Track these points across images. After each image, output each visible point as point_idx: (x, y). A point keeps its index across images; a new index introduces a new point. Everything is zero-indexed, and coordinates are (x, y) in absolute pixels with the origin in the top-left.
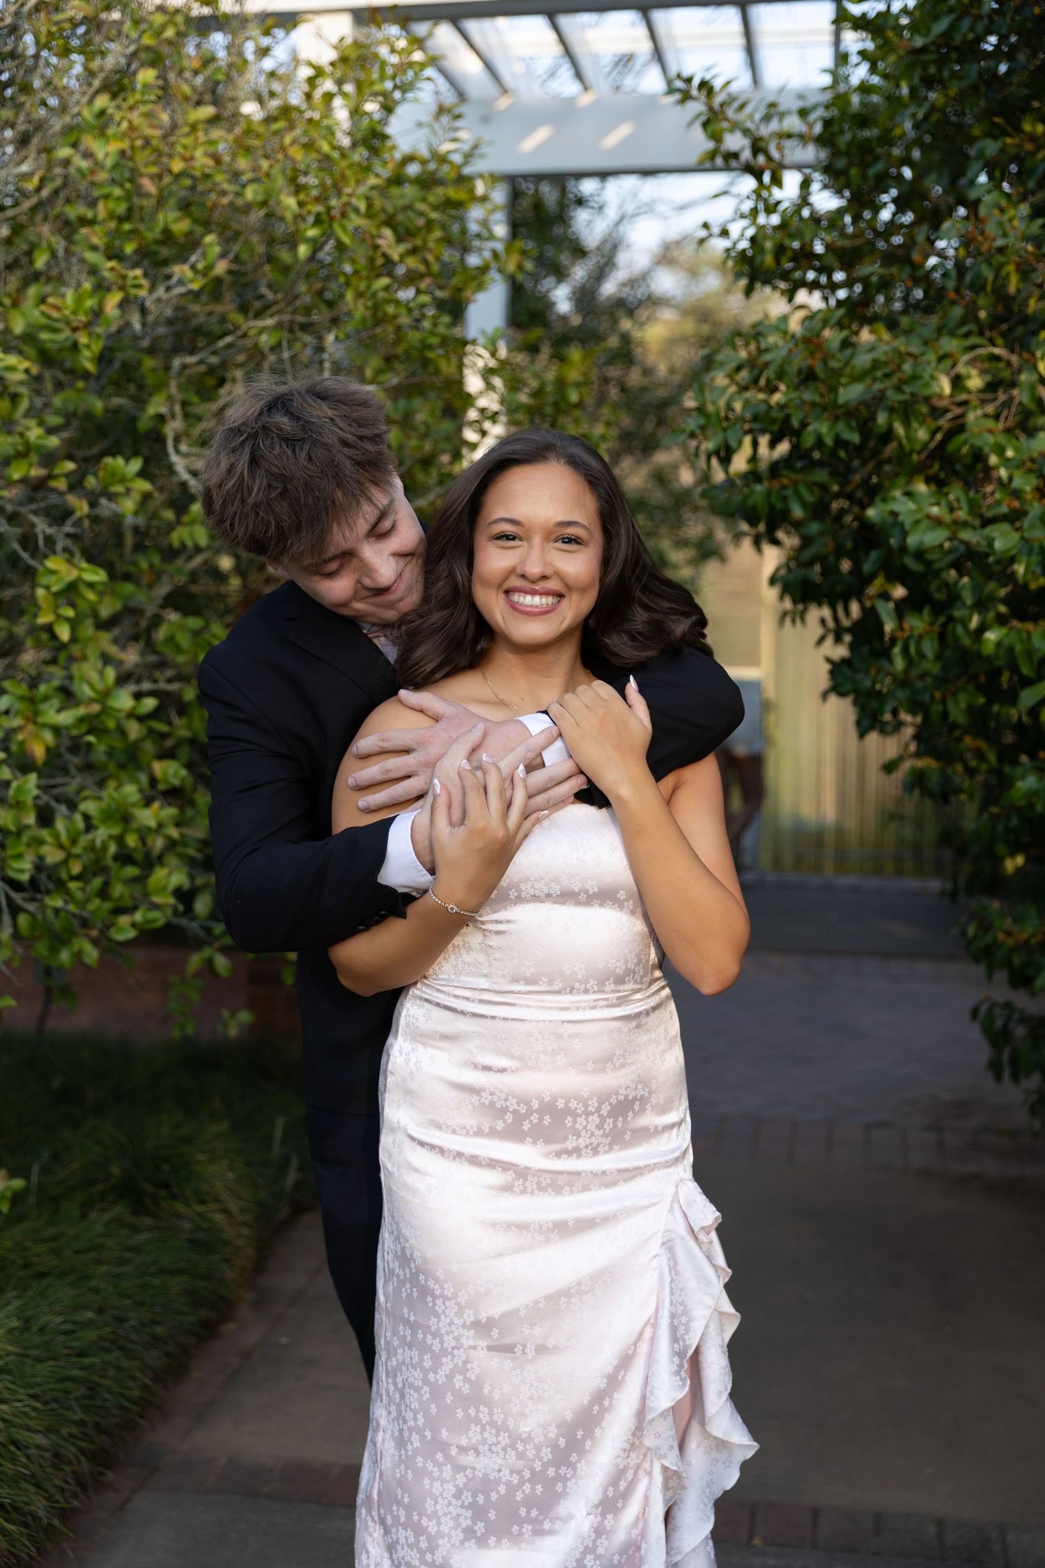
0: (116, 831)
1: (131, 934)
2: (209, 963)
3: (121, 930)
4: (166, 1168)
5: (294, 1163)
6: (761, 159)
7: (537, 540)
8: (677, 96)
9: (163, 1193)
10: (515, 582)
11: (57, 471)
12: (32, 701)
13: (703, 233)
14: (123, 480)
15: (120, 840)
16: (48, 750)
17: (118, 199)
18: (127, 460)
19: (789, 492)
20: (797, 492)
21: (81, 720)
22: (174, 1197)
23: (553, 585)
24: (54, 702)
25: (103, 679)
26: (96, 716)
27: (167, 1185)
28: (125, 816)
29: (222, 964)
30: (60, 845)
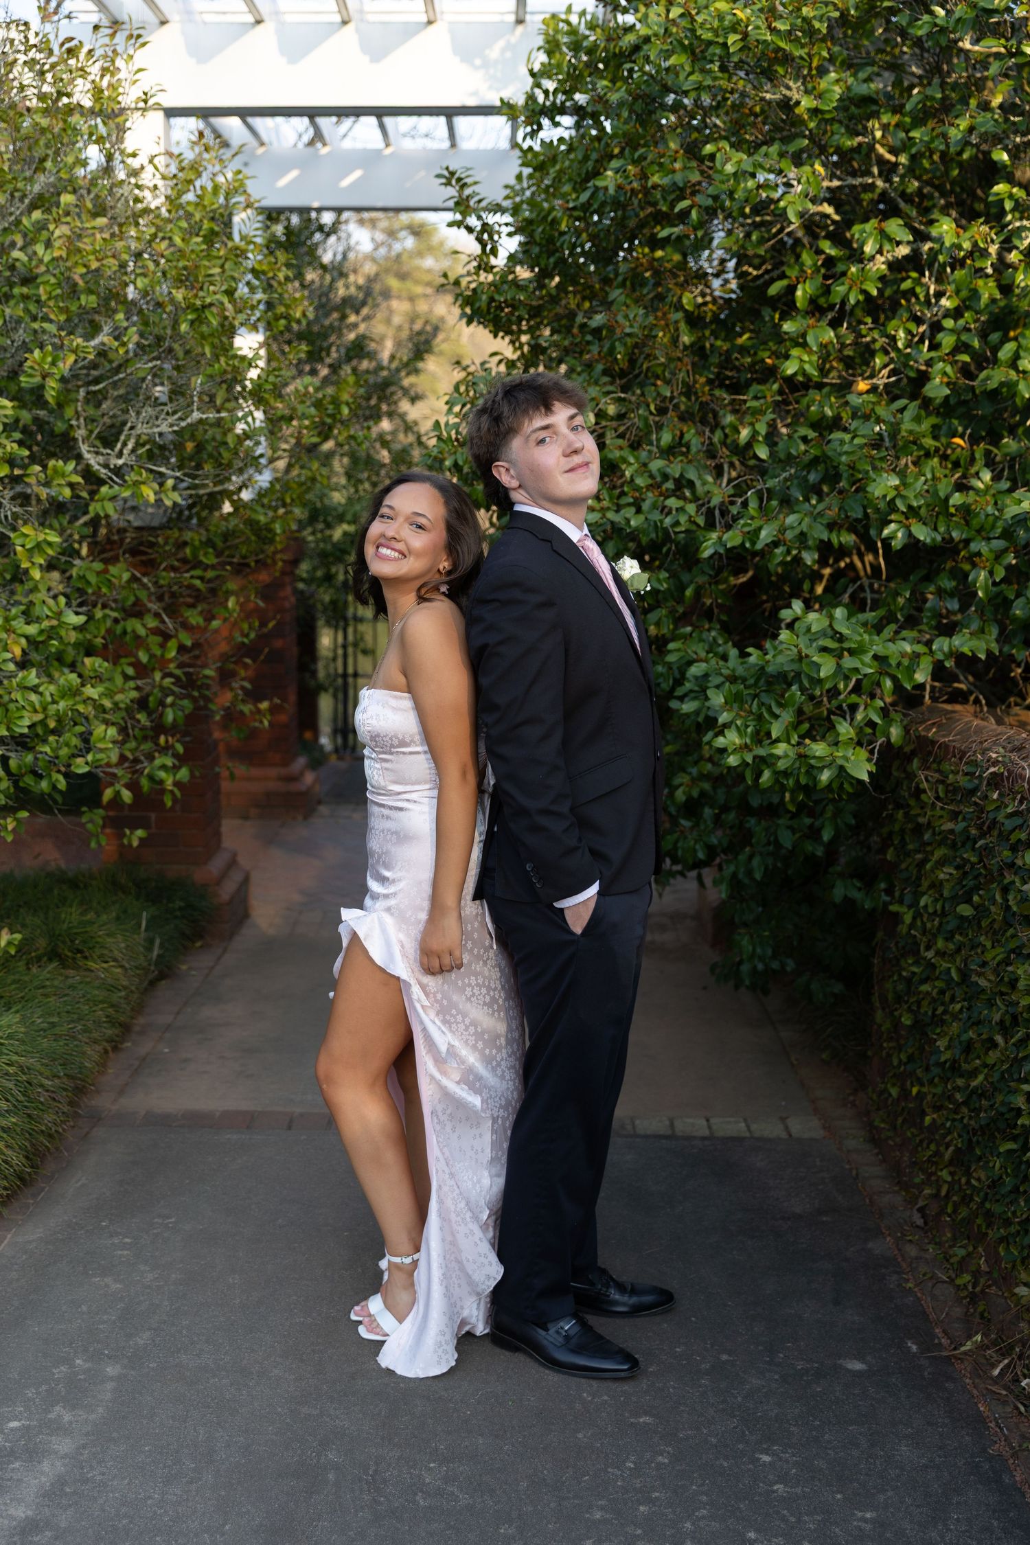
0: (70, 703)
1: (86, 769)
2: (117, 794)
3: (78, 766)
4: (78, 941)
5: (158, 942)
7: (401, 519)
9: (79, 956)
10: (382, 541)
11: (29, 471)
13: (443, 281)
14: (63, 475)
15: (74, 708)
16: (24, 650)
17: (54, 285)
18: (64, 462)
21: (42, 632)
22: (86, 958)
23: (400, 546)
24: (22, 620)
25: (57, 604)
26: (52, 627)
27: (80, 951)
28: (74, 693)
29: (127, 795)
30: (36, 711)
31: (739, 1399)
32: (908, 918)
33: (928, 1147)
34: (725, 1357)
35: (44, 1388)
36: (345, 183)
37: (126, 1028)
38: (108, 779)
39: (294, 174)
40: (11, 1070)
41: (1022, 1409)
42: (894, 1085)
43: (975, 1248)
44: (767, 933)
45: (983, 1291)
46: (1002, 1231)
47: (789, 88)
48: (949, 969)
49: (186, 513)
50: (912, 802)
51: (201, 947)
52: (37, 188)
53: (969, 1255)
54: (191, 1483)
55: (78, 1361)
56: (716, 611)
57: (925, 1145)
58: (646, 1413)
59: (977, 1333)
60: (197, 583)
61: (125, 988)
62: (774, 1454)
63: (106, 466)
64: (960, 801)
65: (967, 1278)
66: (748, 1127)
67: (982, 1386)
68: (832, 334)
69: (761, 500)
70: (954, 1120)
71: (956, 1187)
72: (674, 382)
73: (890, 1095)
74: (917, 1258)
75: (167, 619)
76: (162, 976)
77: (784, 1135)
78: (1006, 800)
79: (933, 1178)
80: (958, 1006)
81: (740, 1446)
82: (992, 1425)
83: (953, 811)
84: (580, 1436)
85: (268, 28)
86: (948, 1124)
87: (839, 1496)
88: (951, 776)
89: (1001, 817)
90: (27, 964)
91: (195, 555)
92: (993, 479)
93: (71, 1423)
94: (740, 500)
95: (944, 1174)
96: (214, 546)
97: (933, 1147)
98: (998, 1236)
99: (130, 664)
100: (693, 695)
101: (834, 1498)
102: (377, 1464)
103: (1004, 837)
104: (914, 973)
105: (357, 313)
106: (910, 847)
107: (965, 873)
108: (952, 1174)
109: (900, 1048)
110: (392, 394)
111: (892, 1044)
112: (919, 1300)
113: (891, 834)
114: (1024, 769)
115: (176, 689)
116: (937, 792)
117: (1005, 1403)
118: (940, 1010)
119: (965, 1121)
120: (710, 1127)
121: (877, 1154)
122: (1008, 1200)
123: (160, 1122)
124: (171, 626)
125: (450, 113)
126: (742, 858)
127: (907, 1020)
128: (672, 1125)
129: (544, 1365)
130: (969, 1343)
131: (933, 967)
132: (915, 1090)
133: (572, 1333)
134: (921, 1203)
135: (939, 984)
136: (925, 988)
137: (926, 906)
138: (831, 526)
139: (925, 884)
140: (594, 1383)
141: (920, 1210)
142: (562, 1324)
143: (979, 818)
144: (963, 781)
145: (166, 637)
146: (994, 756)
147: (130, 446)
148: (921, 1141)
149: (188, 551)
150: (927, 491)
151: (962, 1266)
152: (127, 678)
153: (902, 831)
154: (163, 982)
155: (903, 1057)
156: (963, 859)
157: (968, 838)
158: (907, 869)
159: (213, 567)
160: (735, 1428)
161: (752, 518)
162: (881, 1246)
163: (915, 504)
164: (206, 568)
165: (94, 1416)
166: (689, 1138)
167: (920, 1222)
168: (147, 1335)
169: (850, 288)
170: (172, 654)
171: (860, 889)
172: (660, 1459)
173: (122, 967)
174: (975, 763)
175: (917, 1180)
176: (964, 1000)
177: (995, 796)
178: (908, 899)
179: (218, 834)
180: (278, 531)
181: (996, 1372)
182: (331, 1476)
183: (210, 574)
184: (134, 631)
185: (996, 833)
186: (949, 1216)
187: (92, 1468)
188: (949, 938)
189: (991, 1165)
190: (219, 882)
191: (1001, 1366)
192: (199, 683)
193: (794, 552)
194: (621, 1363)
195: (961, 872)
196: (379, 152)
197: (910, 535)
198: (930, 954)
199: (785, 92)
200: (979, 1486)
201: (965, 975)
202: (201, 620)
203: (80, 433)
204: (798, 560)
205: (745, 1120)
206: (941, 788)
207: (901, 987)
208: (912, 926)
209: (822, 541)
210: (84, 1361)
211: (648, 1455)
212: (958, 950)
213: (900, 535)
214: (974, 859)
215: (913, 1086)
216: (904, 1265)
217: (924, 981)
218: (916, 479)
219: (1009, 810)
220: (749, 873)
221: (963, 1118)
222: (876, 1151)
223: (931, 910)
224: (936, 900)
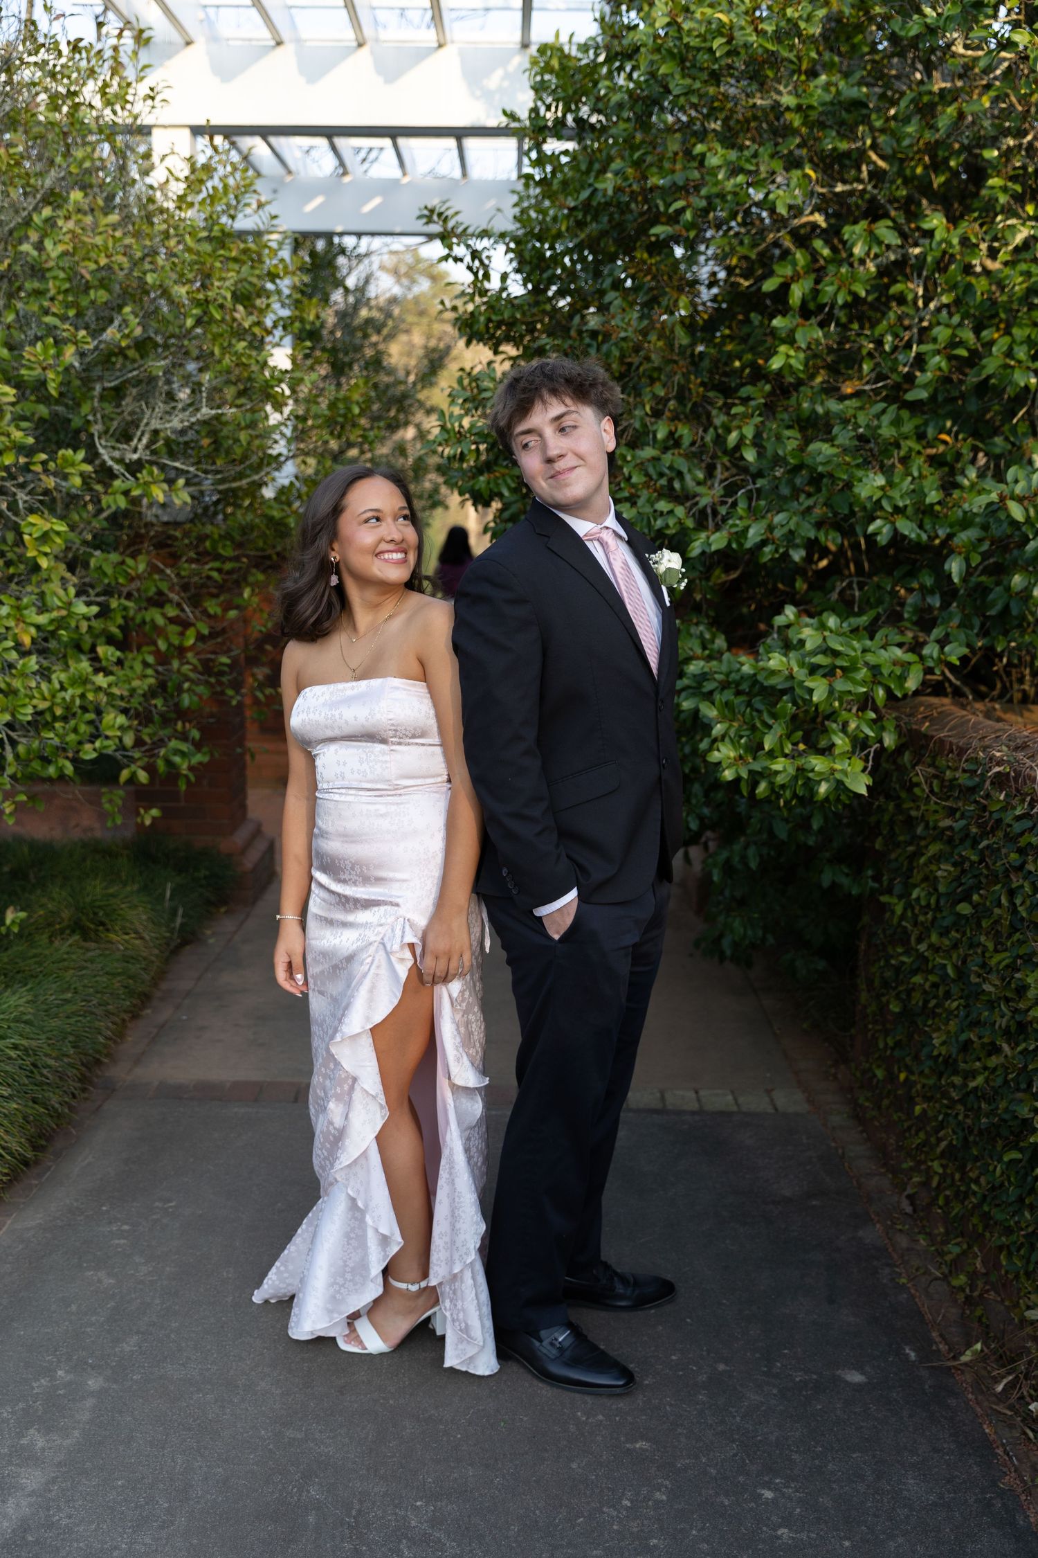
0: (79, 691)
1: (94, 755)
2: (134, 775)
3: (86, 753)
4: (101, 913)
5: (180, 911)
6: (477, 263)
8: (424, 220)
9: (101, 928)
11: (35, 460)
12: (18, 608)
14: (73, 465)
15: (83, 696)
16: (33, 639)
17: (63, 279)
18: (75, 451)
19: (500, 481)
20: (505, 481)
21: (52, 621)
22: (108, 930)
24: (34, 609)
25: (67, 594)
26: (63, 618)
27: (102, 924)
28: (84, 681)
29: (143, 776)
30: (45, 699)
31: (738, 1419)
32: (899, 910)
33: (917, 1134)
34: (721, 1367)
35: (21, 1405)
36: (367, 208)
37: (145, 998)
38: (125, 760)
39: (319, 200)
40: (13, 1054)
41: (1031, 1435)
42: (879, 1066)
43: (970, 1247)
44: (756, 915)
45: (981, 1296)
46: (1004, 1239)
47: (780, 93)
48: (945, 966)
49: (212, 509)
50: (903, 795)
51: (226, 912)
52: (48, 183)
53: (964, 1253)
54: (162, 1528)
55: (60, 1373)
56: (705, 607)
57: (913, 1132)
58: (643, 1438)
59: (977, 1342)
60: (215, 574)
61: (145, 959)
62: (776, 1489)
63: (120, 461)
64: (958, 798)
65: (962, 1280)
66: (736, 1100)
67: (986, 1404)
68: (820, 334)
69: (750, 499)
70: (947, 1115)
71: (949, 1181)
72: (669, 384)
73: (875, 1076)
74: (908, 1249)
75: (187, 609)
76: (185, 943)
77: (770, 1110)
78: (1014, 802)
79: (923, 1167)
80: (955, 1004)
81: (741, 1479)
82: (1000, 1451)
83: (951, 808)
84: (574, 1465)
85: (288, 49)
86: (941, 1118)
87: (847, 1544)
88: (948, 773)
89: (1008, 819)
90: (50, 937)
91: (214, 547)
92: (978, 477)
93: (43, 1449)
94: (730, 501)
95: (936, 1166)
96: (232, 539)
97: (922, 1135)
98: (999, 1243)
99: (150, 653)
100: (691, 691)
101: (841, 1545)
102: (361, 1502)
103: (1011, 839)
104: (903, 963)
105: (379, 332)
106: (901, 838)
107: (963, 872)
108: (944, 1167)
109: (887, 1033)
110: (410, 406)
111: (878, 1027)
112: (913, 1297)
113: (878, 823)
114: (1031, 768)
115: (192, 675)
116: (931, 786)
117: (1012, 1426)
118: (933, 1003)
119: (961, 1117)
120: (699, 1100)
121: (862, 1132)
122: (1011, 1209)
123: (174, 1094)
124: (191, 615)
125: (459, 134)
126: (737, 847)
127: (895, 1008)
128: (663, 1098)
129: (538, 1378)
130: (968, 1353)
131: (926, 960)
132: (902, 1076)
133: (566, 1344)
134: (910, 1191)
135: (932, 978)
136: (917, 979)
137: (918, 899)
138: (819, 525)
139: (917, 877)
140: (589, 1399)
141: (908, 1197)
142: (556, 1335)
143: (980, 817)
144: (963, 779)
145: (185, 624)
146: (998, 754)
147: (145, 441)
148: (909, 1128)
149: (208, 544)
150: (914, 491)
151: (956, 1266)
152: (146, 664)
153: (892, 823)
154: (188, 947)
155: (890, 1042)
156: (961, 856)
157: (967, 835)
158: (896, 860)
159: (230, 559)
160: (735, 1455)
161: (741, 518)
162: (872, 1234)
163: (901, 504)
164: (225, 559)
165: (69, 1441)
166: (680, 1113)
167: (909, 1210)
168: (134, 1339)
169: (839, 289)
170: (190, 642)
171: (847, 875)
172: (658, 1495)
173: (142, 938)
174: (976, 760)
175: (905, 1166)
176: (961, 998)
177: (1002, 797)
178: (898, 889)
179: (243, 807)
180: (292, 525)
181: (1000, 1388)
182: (311, 1519)
183: (228, 566)
184: (153, 621)
185: (1000, 834)
186: (940, 1208)
187: (59, 1509)
188: (944, 933)
189: (991, 1168)
190: (244, 851)
191: (1005, 1381)
192: (216, 670)
193: (781, 550)
194: (618, 1379)
195: (959, 869)
196: (397, 181)
197: (896, 530)
198: (922, 947)
199: (775, 97)
200: (993, 1530)
201: (962, 974)
202: (219, 611)
203: (96, 429)
204: (786, 555)
205: (732, 1092)
206: (935, 782)
207: (888, 974)
208: (903, 917)
209: (809, 539)
210: (67, 1372)
211: (644, 1491)
212: (955, 946)
213: (885, 530)
214: (974, 858)
215: (900, 1071)
216: (895, 1256)
217: (915, 972)
218: (903, 480)
219: (1018, 812)
220: (744, 859)
221: (957, 1114)
222: (860, 1128)
223: (923, 903)
224: (930, 894)
